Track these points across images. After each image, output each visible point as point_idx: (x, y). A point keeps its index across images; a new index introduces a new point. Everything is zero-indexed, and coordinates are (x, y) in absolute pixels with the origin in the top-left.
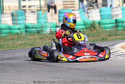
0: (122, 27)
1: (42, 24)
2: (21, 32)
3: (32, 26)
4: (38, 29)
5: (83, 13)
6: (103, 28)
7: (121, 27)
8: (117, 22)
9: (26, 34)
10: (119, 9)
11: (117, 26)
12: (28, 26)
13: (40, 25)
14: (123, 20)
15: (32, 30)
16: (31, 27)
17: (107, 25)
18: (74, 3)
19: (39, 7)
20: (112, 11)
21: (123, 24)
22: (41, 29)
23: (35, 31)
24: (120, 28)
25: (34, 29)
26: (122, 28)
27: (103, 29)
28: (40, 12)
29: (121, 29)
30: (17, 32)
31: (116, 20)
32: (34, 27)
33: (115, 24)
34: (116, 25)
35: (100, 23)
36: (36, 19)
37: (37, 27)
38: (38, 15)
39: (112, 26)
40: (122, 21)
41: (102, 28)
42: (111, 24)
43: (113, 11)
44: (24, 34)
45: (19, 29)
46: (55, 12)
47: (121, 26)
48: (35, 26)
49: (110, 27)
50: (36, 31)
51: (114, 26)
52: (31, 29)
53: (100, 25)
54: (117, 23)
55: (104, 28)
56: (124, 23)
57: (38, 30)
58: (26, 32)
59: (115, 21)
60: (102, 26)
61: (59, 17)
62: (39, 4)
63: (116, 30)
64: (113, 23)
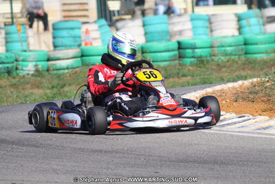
0: (193, 57)
1: (16, 55)
4: (7, 65)
5: (107, 28)
6: (151, 60)
7: (190, 58)
8: (180, 46)
10: (186, 18)
11: (181, 57)
13: (11, 57)
14: (195, 43)
17: (159, 54)
18: (86, 7)
19: (9, 16)
20: (169, 24)
21: (193, 52)
22: (14, 64)
23: (1, 69)
24: (187, 61)
26: (193, 59)
28: (13, 28)
29: (191, 62)
31: (179, 43)
33: (176, 53)
34: (179, 53)
35: (144, 50)
36: (4, 43)
38: (6, 34)
39: (170, 57)
40: (191, 45)
42: (169, 51)
43: (173, 24)
46: (46, 28)
47: (190, 55)
49: (167, 59)
50: (3, 71)
51: (175, 55)
53: (144, 55)
54: (181, 50)
55: (153, 61)
56: (196, 48)
57: (8, 68)
59: (176, 46)
60: (149, 56)
61: (54, 38)
62: (9, 11)
63: (180, 64)
64: (173, 50)
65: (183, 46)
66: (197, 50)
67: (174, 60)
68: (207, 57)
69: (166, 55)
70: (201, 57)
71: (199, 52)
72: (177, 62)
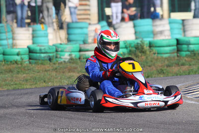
0: (188, 51)
1: (56, 47)
2: (22, 59)
3: (40, 50)
6: (156, 52)
7: (186, 51)
9: (30, 63)
11: (178, 51)
12: (33, 50)
14: (190, 41)
15: (40, 57)
16: (38, 52)
17: (162, 49)
18: (88, 12)
20: (153, 26)
21: (188, 47)
22: (55, 54)
23: (44, 57)
24: (184, 54)
25: (43, 55)
26: (187, 53)
27: (156, 55)
29: (186, 55)
30: (16, 60)
31: (177, 40)
32: (43, 51)
33: (175, 47)
34: (178, 48)
35: (152, 45)
36: (31, 38)
37: (48, 51)
38: (33, 31)
39: (170, 51)
40: (187, 41)
42: (169, 46)
43: (156, 25)
44: (28, 62)
45: (18, 54)
47: (186, 49)
48: (45, 49)
49: (168, 52)
50: (46, 58)
51: (174, 49)
52: (38, 55)
53: (152, 48)
55: (158, 54)
56: (190, 44)
57: (49, 56)
58: (30, 59)
59: (175, 42)
60: (155, 50)
63: (178, 56)
64: (173, 46)
65: (180, 42)
66: (191, 46)
67: (174, 53)
68: (198, 50)
69: (168, 49)
70: (193, 51)
71: (192, 47)
72: (176, 54)
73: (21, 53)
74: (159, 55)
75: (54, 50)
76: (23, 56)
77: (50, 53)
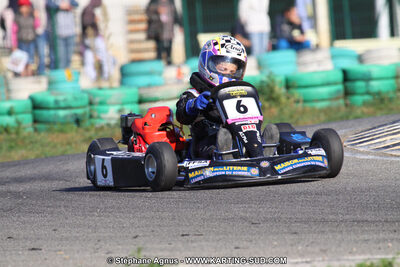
0: (368, 93)
2: (19, 123)
3: (56, 102)
6: (302, 98)
7: (362, 94)
8: (347, 76)
9: (36, 130)
11: (348, 93)
12: (42, 102)
13: (82, 99)
14: (370, 71)
15: (56, 116)
16: (52, 105)
21: (367, 86)
22: (87, 109)
23: (66, 117)
24: (358, 99)
25: (62, 113)
26: (366, 97)
27: (300, 105)
29: (364, 102)
30: (5, 124)
31: (345, 72)
32: (62, 104)
33: (340, 87)
34: (346, 88)
35: (291, 84)
37: (74, 104)
39: (330, 94)
40: (364, 74)
41: (297, 102)
42: (328, 84)
44: (31, 130)
45: (10, 113)
47: (363, 90)
48: (65, 100)
49: (326, 97)
50: (70, 120)
51: (338, 91)
52: (52, 112)
53: (291, 91)
55: (305, 101)
56: (372, 79)
57: (76, 115)
58: (35, 121)
59: (339, 76)
60: (298, 93)
63: (346, 105)
64: (335, 83)
65: (350, 76)
66: (373, 83)
67: (337, 98)
68: (388, 92)
69: (324, 91)
70: (379, 93)
71: (375, 85)
72: (341, 102)
73: (17, 109)
74: (308, 105)
75: (86, 101)
76: (20, 117)
77: (78, 108)
